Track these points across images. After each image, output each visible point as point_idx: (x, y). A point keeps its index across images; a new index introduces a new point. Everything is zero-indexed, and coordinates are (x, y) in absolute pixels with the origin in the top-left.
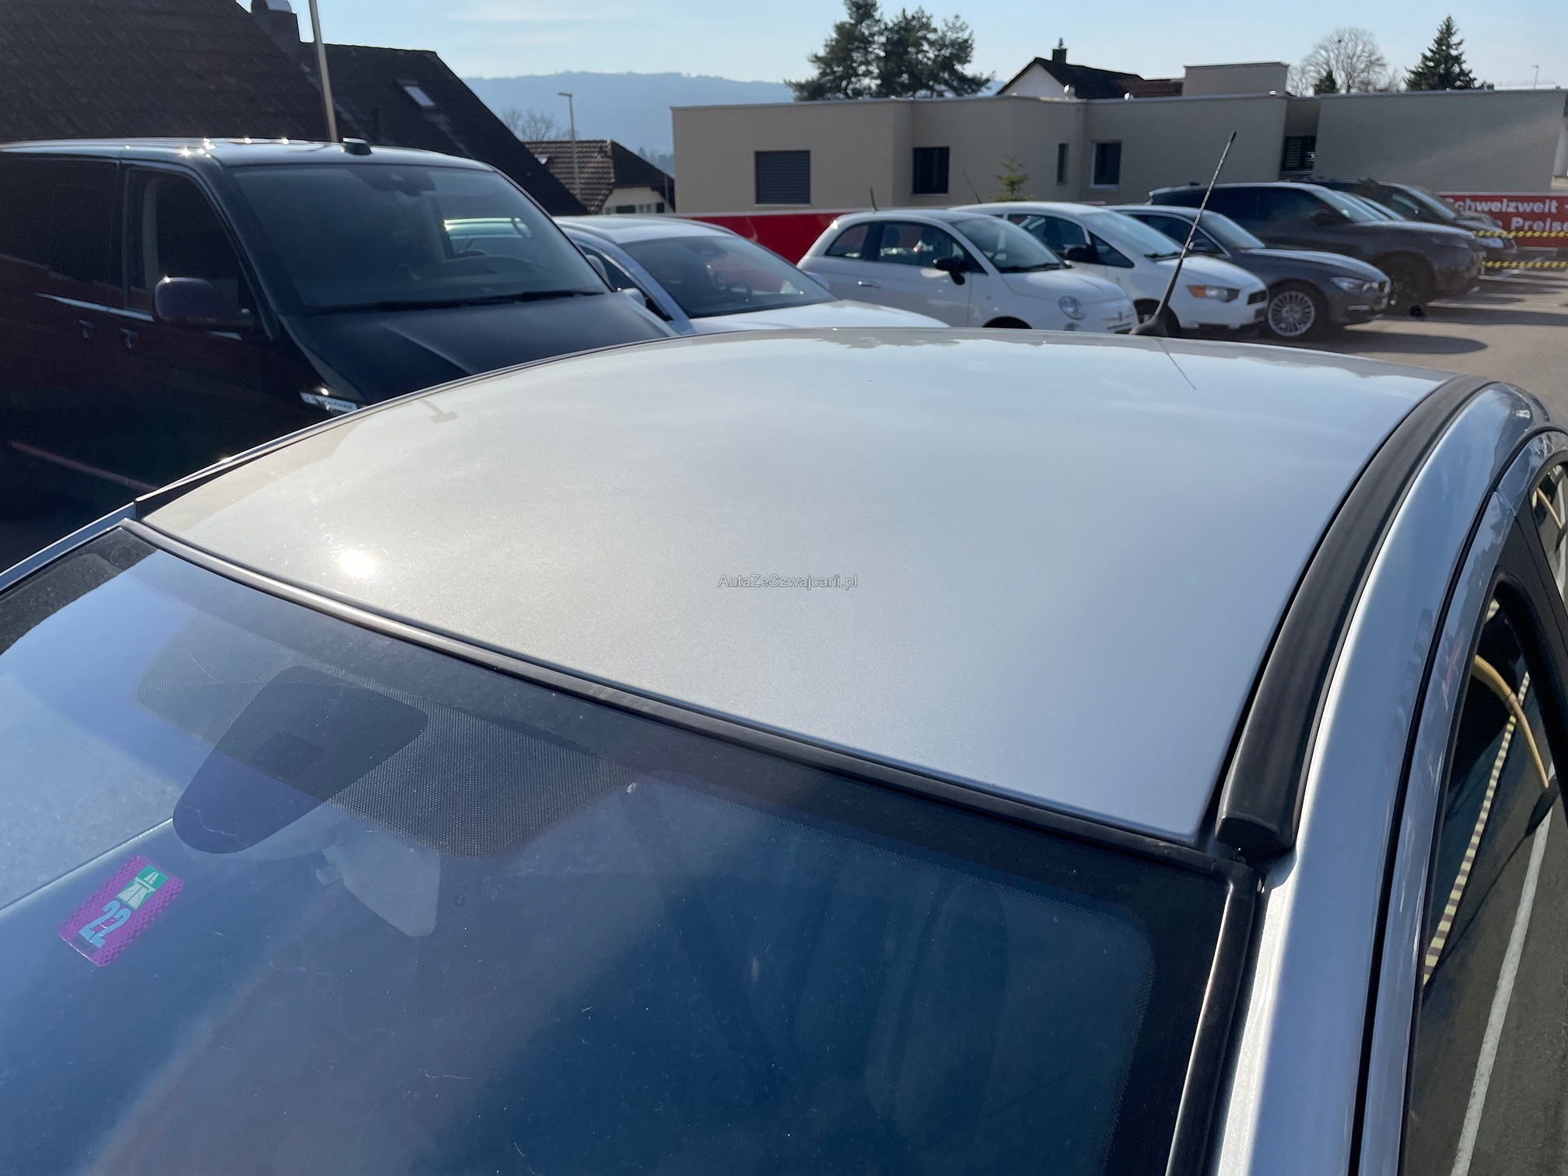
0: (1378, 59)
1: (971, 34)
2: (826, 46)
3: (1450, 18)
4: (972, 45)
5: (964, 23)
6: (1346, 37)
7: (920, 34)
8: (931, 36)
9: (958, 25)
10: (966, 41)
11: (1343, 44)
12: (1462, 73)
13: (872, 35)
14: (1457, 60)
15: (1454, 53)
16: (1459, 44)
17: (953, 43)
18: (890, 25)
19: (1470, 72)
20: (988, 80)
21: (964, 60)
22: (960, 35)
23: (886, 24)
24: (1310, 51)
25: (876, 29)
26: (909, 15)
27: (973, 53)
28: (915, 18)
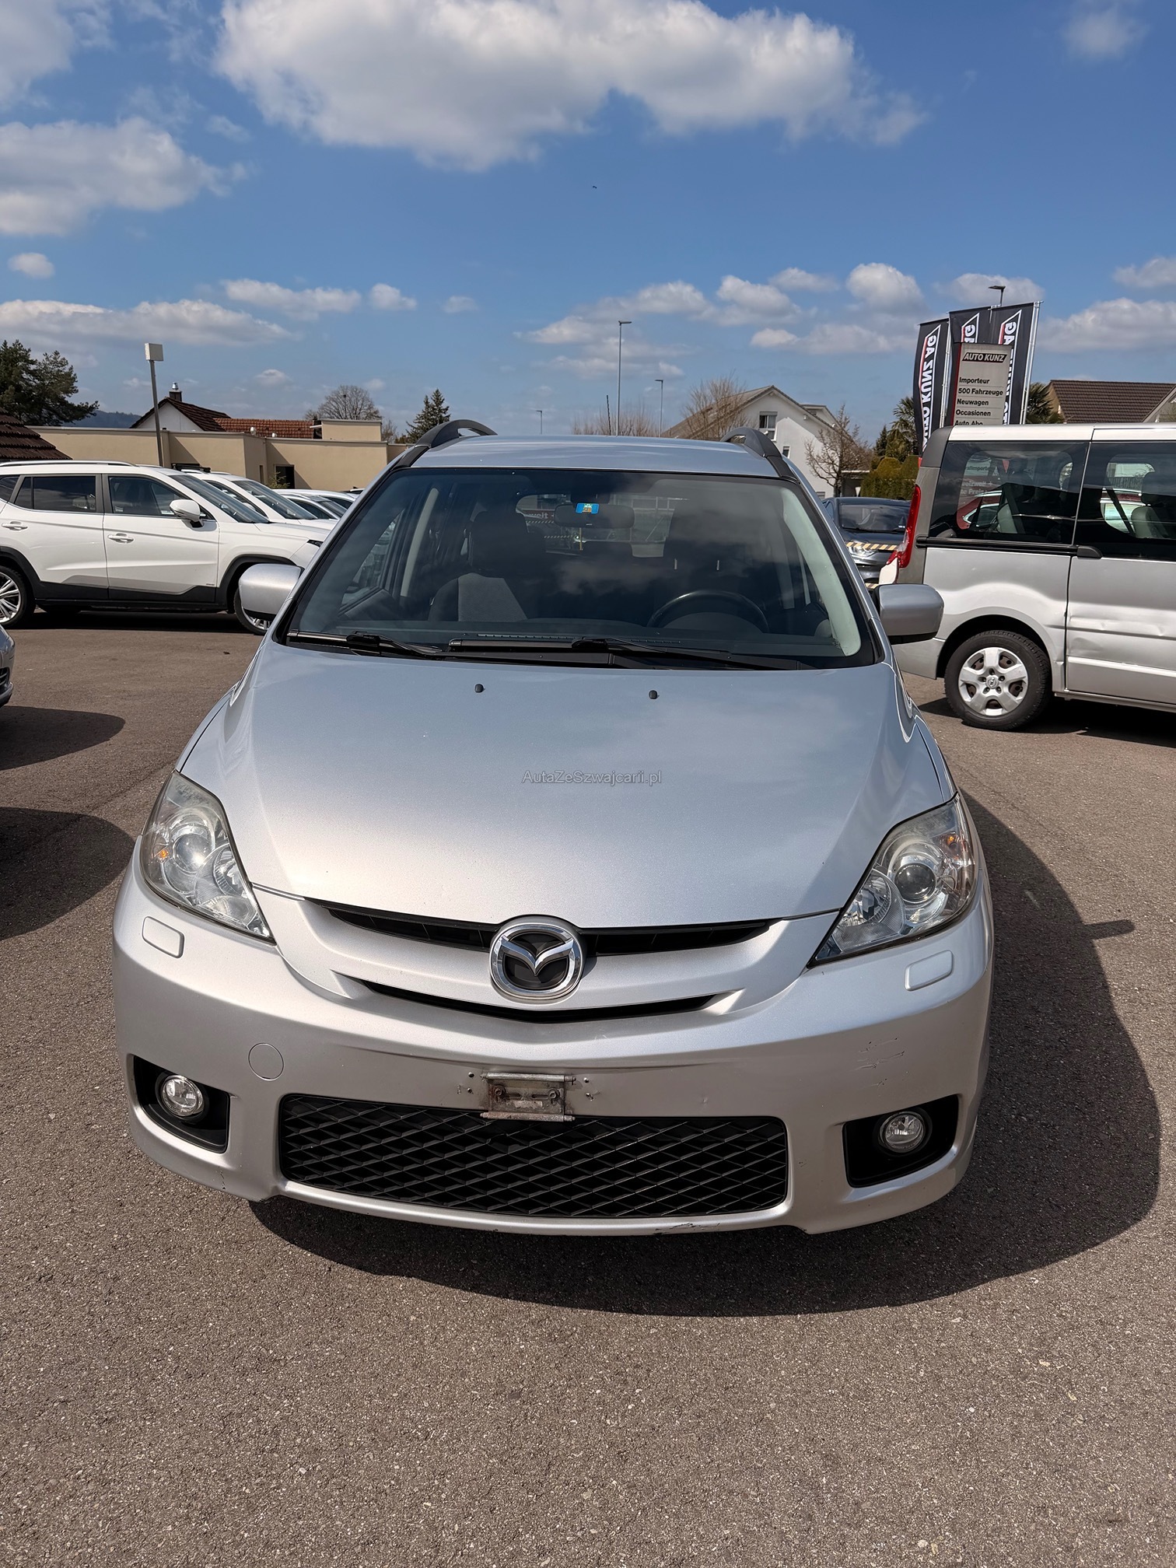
0: (375, 413)
1: (71, 368)
3: (437, 391)
4: (74, 379)
5: (64, 359)
6: (349, 393)
7: (21, 363)
8: (32, 367)
9: (59, 360)
10: (68, 374)
11: (347, 398)
17: (58, 375)
20: (92, 408)
21: (70, 390)
22: (61, 369)
24: (324, 402)
26: (9, 345)
27: (75, 384)
28: (16, 351)
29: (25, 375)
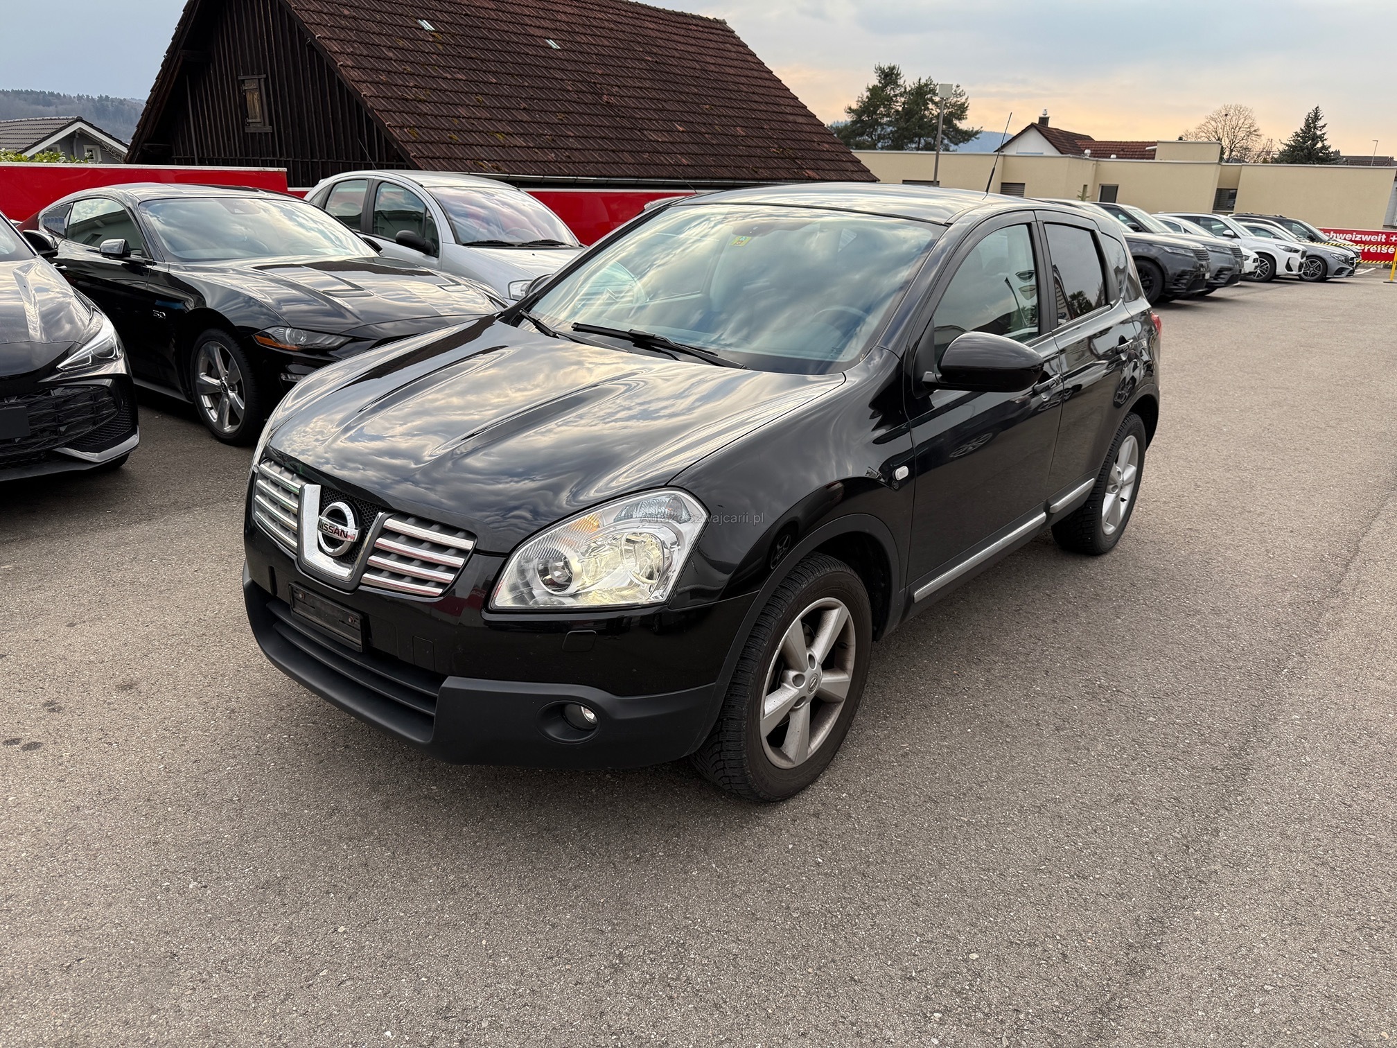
0: (1255, 131)
1: (967, 99)
2: (858, 101)
3: (1318, 107)
4: (967, 107)
5: (962, 91)
6: (1231, 112)
7: (929, 96)
8: (937, 99)
9: (958, 92)
10: (964, 104)
11: (1229, 117)
12: (1324, 147)
13: (896, 96)
14: (1321, 138)
15: (1318, 133)
16: (1324, 127)
17: (953, 106)
18: (908, 89)
19: (1330, 147)
20: (977, 133)
21: (960, 118)
22: (959, 99)
23: (905, 89)
25: (897, 92)
26: (923, 81)
27: (967, 113)
28: (926, 85)
29: (931, 106)
